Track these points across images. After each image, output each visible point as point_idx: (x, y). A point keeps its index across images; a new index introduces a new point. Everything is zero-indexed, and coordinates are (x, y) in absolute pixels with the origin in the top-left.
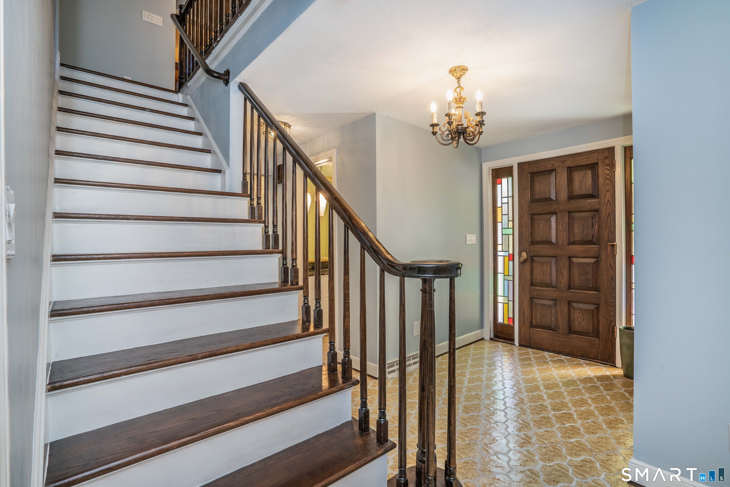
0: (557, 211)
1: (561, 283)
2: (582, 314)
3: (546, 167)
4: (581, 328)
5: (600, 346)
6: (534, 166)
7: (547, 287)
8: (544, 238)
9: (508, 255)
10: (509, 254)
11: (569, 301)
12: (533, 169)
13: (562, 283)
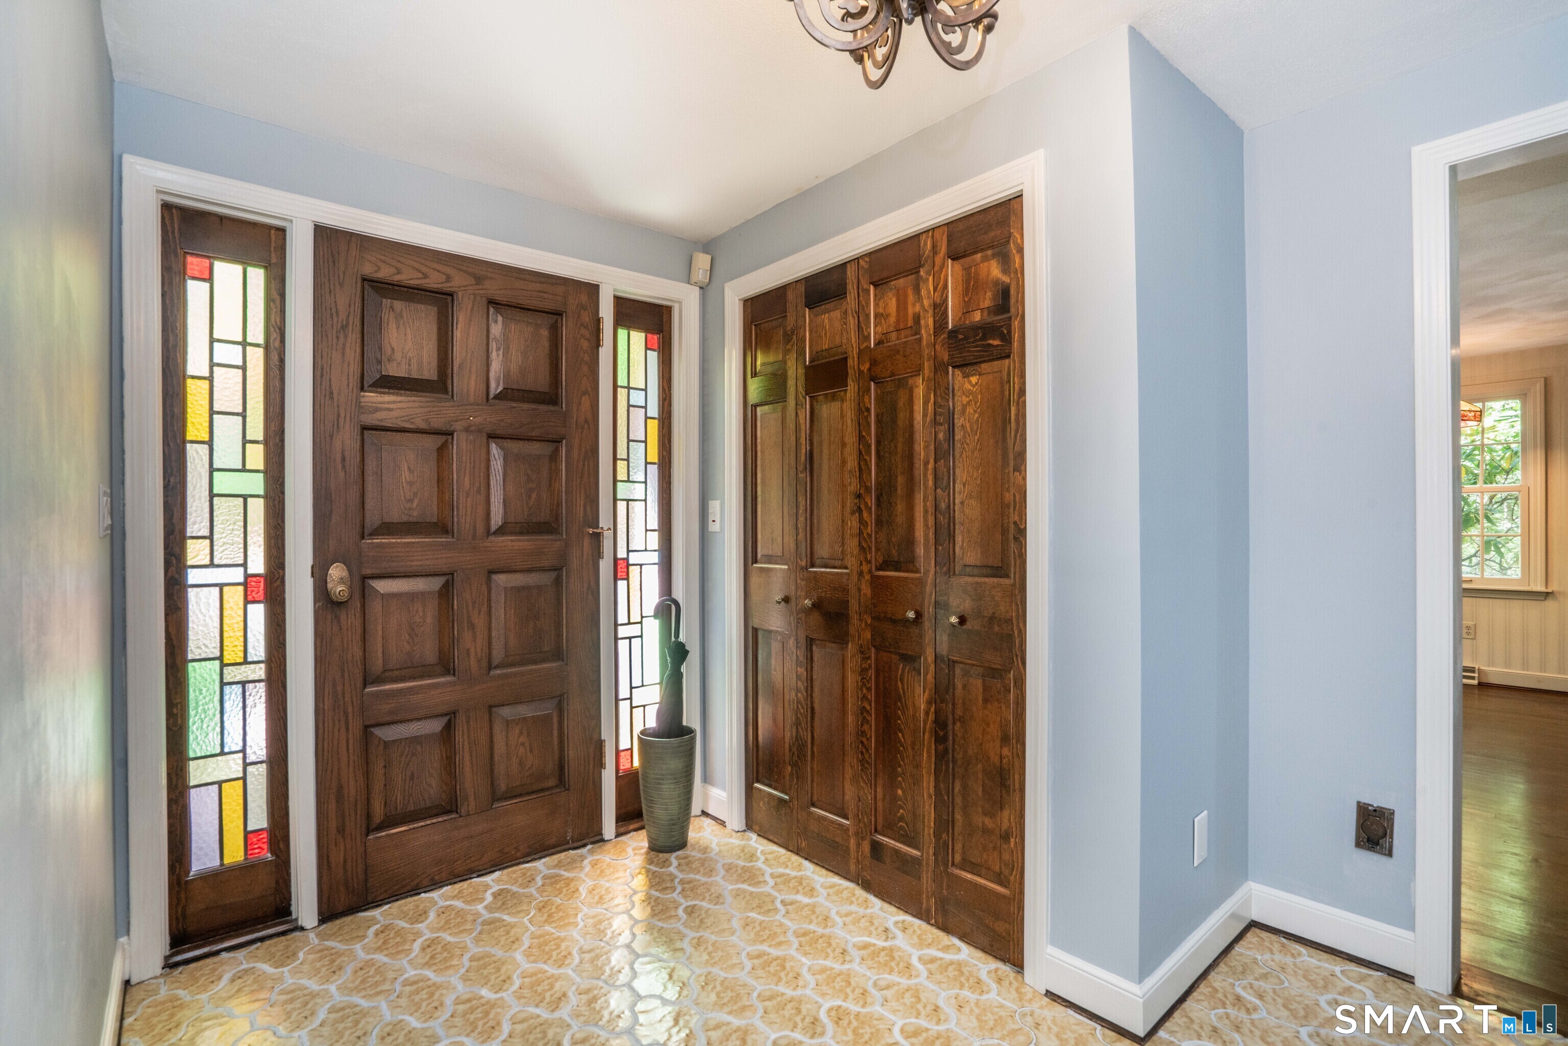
0: (458, 426)
1: (469, 656)
2: (529, 735)
3: (426, 276)
4: (527, 774)
5: (571, 805)
6: (383, 258)
7: (422, 677)
8: (415, 514)
9: (241, 579)
10: (247, 576)
11: (491, 707)
12: (379, 269)
13: (472, 654)
